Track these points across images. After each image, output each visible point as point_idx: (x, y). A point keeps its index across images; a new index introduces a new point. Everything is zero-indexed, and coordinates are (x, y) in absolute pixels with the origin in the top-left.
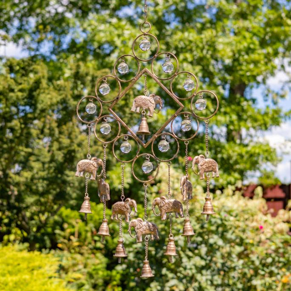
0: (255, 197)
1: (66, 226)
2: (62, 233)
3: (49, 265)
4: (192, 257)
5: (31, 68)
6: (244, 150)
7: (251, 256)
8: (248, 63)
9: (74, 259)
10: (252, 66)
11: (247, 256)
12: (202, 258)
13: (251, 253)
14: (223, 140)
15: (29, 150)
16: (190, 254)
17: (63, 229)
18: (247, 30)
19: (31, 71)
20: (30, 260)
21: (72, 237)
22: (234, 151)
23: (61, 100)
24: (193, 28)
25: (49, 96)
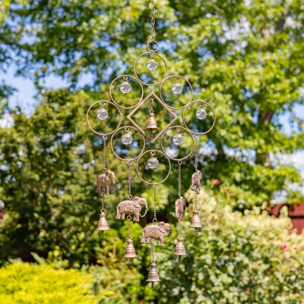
0: (281, 216)
1: (104, 243)
2: (102, 250)
3: (83, 282)
4: (220, 275)
5: (68, 98)
6: (271, 173)
7: (276, 273)
8: (275, 92)
9: (112, 274)
10: (278, 95)
11: (272, 273)
12: (229, 275)
13: (275, 271)
14: (252, 163)
15: (69, 174)
16: (218, 271)
17: (102, 247)
18: (274, 61)
19: (69, 101)
20: (66, 278)
21: (110, 254)
22: (262, 173)
23: (96, 127)
24: (223, 60)
25: (85, 124)
